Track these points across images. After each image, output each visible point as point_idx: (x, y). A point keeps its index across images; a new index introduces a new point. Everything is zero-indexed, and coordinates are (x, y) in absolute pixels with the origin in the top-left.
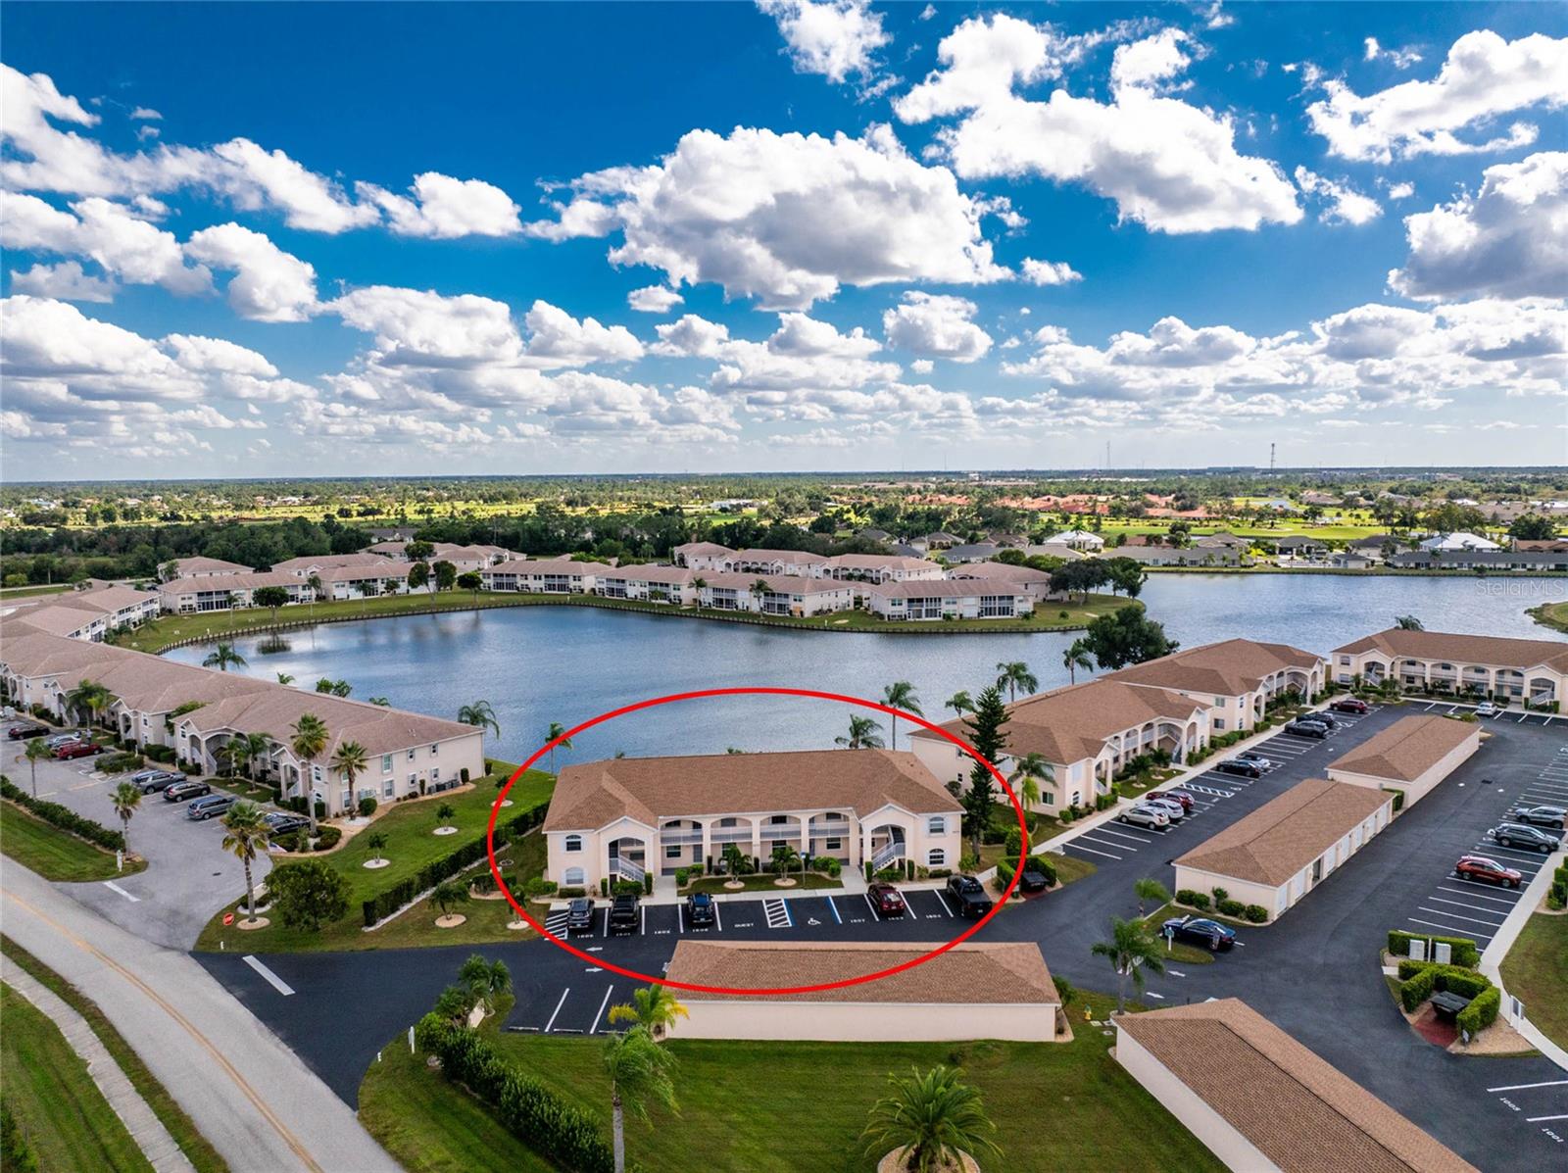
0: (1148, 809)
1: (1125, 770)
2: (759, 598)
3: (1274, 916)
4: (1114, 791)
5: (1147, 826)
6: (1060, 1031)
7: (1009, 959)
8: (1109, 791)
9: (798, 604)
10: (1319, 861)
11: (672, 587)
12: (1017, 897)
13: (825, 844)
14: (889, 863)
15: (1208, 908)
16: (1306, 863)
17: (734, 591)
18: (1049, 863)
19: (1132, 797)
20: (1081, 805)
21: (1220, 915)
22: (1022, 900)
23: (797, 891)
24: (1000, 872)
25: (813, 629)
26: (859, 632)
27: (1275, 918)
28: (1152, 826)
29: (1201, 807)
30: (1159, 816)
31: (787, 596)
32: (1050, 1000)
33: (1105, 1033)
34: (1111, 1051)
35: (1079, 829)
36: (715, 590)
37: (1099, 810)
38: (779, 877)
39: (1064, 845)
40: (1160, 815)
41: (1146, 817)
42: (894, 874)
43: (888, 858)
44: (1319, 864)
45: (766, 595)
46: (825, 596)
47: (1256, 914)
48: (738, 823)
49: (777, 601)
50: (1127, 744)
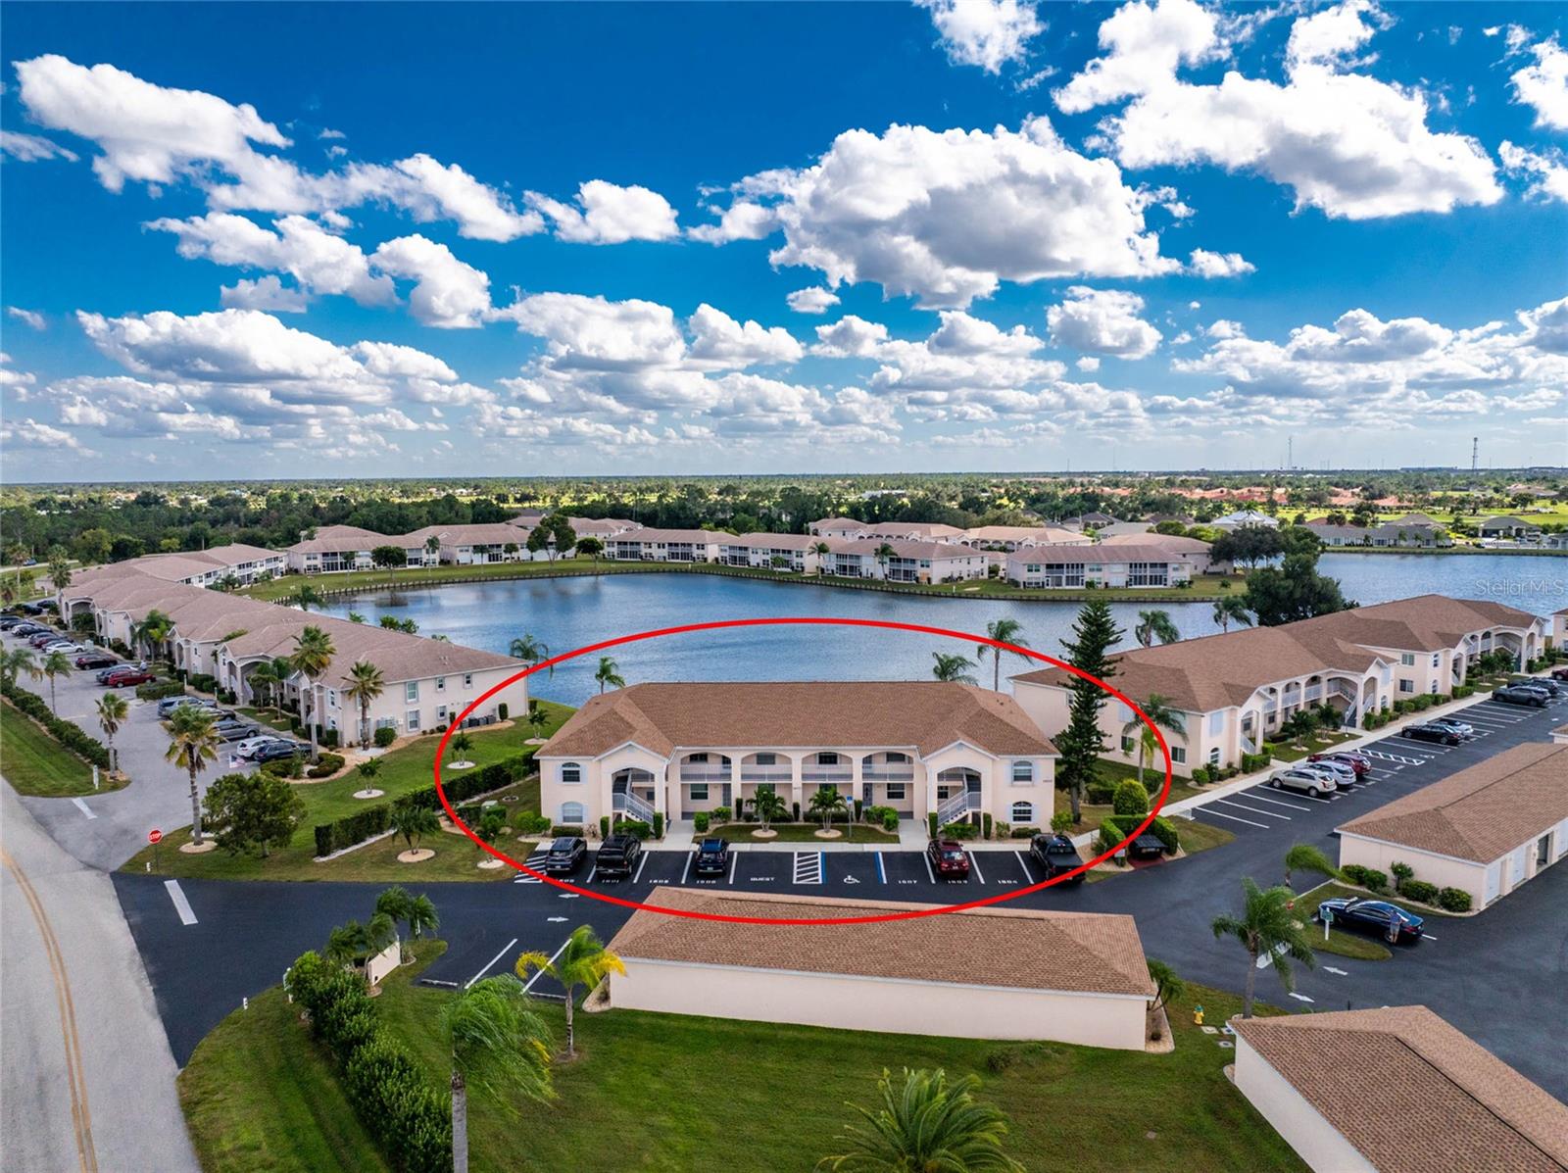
0: (1310, 771)
1: (1283, 730)
2: (883, 563)
3: (1481, 904)
4: (1265, 750)
5: (1306, 792)
6: (1155, 1037)
7: (1088, 931)
8: (1258, 751)
9: (925, 570)
10: (1547, 837)
11: (794, 554)
12: (1122, 866)
13: (885, 792)
14: (960, 817)
15: (1384, 889)
16: (1529, 836)
17: (858, 557)
18: (1171, 827)
19: (1289, 761)
20: (1221, 766)
21: (1404, 900)
22: (1129, 868)
23: (840, 844)
24: (1106, 835)
25: (940, 596)
26: (990, 599)
27: (1483, 907)
28: (1313, 792)
29: (1380, 775)
30: (1322, 781)
31: (913, 561)
32: (1139, 990)
33: (1221, 1044)
34: (1227, 1070)
35: (1216, 793)
36: (839, 556)
37: (1245, 772)
38: (821, 827)
39: (1194, 810)
40: (1324, 778)
41: (1305, 780)
42: (964, 830)
43: (958, 809)
44: (1545, 842)
45: (892, 560)
46: (956, 562)
47: (1455, 900)
48: (777, 760)
49: (903, 567)
50: (1284, 701)
